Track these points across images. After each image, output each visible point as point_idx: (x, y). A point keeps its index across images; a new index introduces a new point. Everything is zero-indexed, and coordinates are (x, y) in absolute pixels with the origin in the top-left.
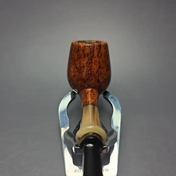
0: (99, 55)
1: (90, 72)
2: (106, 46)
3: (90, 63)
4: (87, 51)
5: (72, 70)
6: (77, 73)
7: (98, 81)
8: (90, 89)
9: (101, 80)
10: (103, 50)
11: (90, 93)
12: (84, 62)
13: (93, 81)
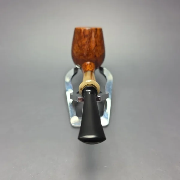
0: (96, 36)
1: (89, 49)
2: (101, 30)
3: (89, 42)
4: (87, 33)
5: (75, 48)
6: (79, 51)
7: (95, 56)
8: (88, 63)
9: (97, 56)
10: (98, 32)
11: (89, 65)
12: (85, 41)
13: (91, 56)
